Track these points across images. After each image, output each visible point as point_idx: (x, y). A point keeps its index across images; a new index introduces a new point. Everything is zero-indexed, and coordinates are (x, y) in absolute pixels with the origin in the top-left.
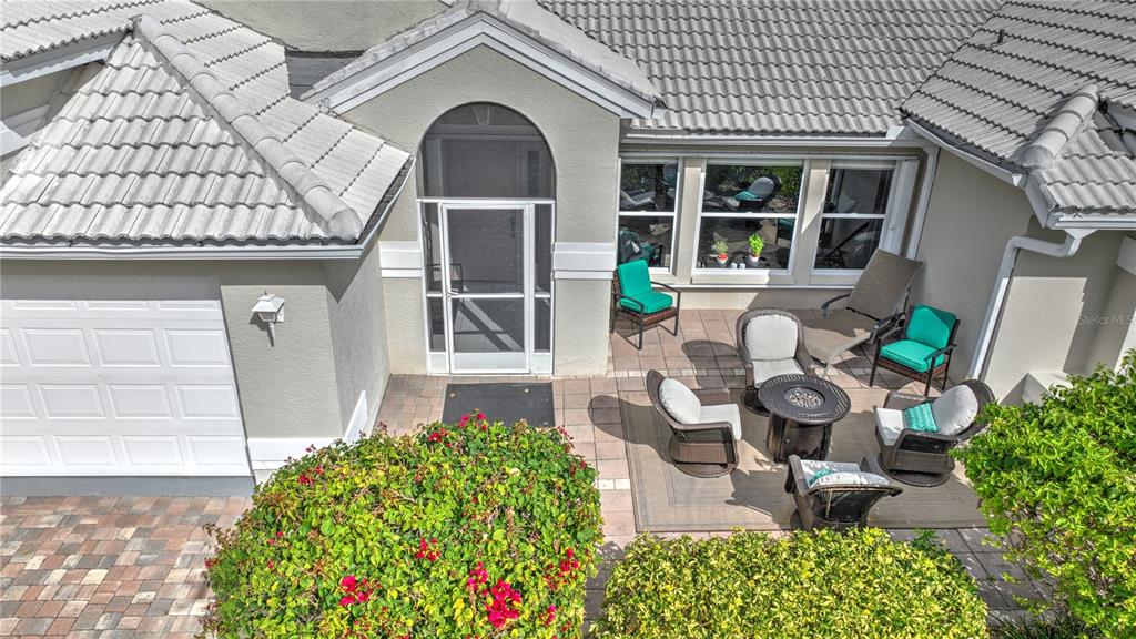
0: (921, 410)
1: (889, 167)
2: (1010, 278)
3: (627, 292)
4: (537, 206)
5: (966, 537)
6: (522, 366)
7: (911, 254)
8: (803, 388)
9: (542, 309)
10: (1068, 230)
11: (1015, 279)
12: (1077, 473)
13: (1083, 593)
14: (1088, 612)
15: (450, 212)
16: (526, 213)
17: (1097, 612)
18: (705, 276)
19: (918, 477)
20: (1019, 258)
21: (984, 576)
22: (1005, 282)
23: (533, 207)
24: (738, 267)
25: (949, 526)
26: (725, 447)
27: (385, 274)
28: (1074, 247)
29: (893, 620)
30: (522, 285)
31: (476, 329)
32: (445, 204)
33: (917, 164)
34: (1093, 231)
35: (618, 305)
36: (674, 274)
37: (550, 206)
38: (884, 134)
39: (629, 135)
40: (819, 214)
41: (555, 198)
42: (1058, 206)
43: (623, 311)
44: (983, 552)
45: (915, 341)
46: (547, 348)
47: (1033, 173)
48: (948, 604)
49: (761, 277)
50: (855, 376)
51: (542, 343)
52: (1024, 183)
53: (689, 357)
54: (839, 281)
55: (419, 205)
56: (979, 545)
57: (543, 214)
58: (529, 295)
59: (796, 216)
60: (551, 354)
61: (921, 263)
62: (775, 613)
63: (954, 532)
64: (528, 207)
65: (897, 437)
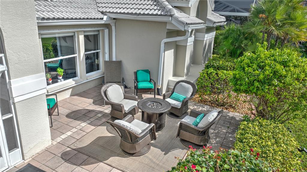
1: (96, 33)
2: (164, 52)
10: (189, 30)
11: (166, 52)
22: (163, 54)
28: (189, 35)
33: (108, 30)
37: (2, 58)
38: (103, 19)
40: (84, 53)
42: (186, 23)
45: (141, 82)
47: (174, 16)
49: (71, 82)
52: (171, 20)
53: (75, 120)
54: (95, 76)
59: (77, 55)
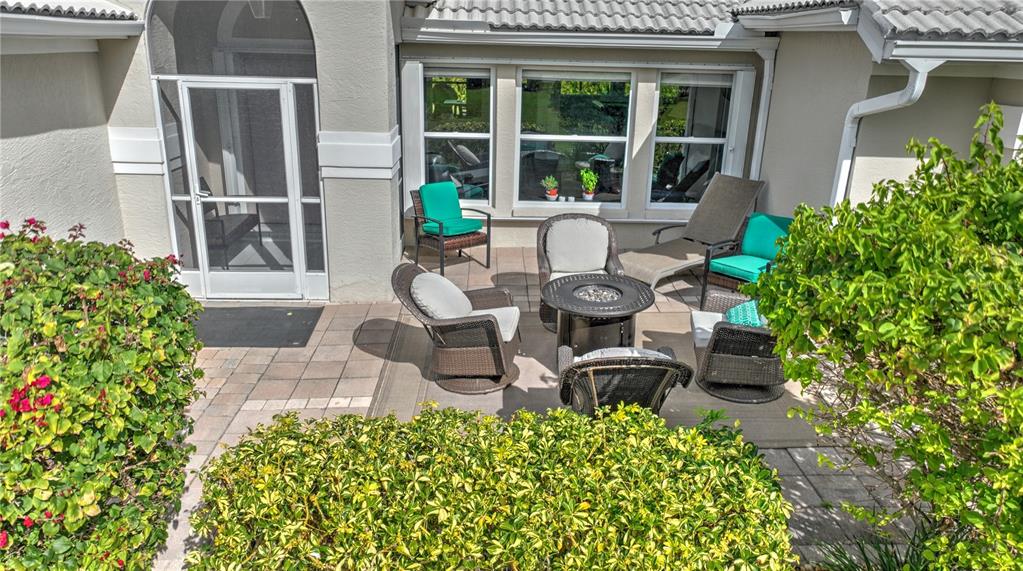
0: (744, 310)
2: (853, 159)
3: (430, 214)
4: (296, 86)
5: (799, 458)
6: (292, 289)
7: (754, 176)
8: (598, 285)
9: (312, 216)
10: (909, 61)
11: (858, 160)
12: (910, 251)
13: (930, 449)
14: (942, 488)
15: (192, 91)
16: (283, 95)
17: (960, 489)
18: (528, 209)
19: (741, 392)
20: (861, 129)
21: (818, 502)
22: (846, 164)
23: (291, 87)
24: (567, 200)
25: (776, 445)
26: (492, 350)
27: (118, 168)
28: (919, 86)
29: (630, 521)
30: (285, 186)
31: (263, 262)
32: (185, 83)
33: (754, 74)
34: (941, 62)
35: (422, 233)
36: (494, 206)
37: (311, 85)
38: (712, 34)
39: (423, 29)
40: (651, 137)
41: (316, 77)
42: (894, 29)
43: (428, 237)
44: (819, 475)
45: (751, 255)
46: (321, 268)
48: (728, 502)
50: (685, 303)
51: (315, 260)
52: (855, 20)
55: (155, 82)
56: (815, 466)
57: (304, 96)
58: (295, 200)
59: (626, 139)
60: (326, 274)
61: (763, 182)
62: (434, 508)
63: (783, 453)
64: (285, 87)
65: (710, 336)
